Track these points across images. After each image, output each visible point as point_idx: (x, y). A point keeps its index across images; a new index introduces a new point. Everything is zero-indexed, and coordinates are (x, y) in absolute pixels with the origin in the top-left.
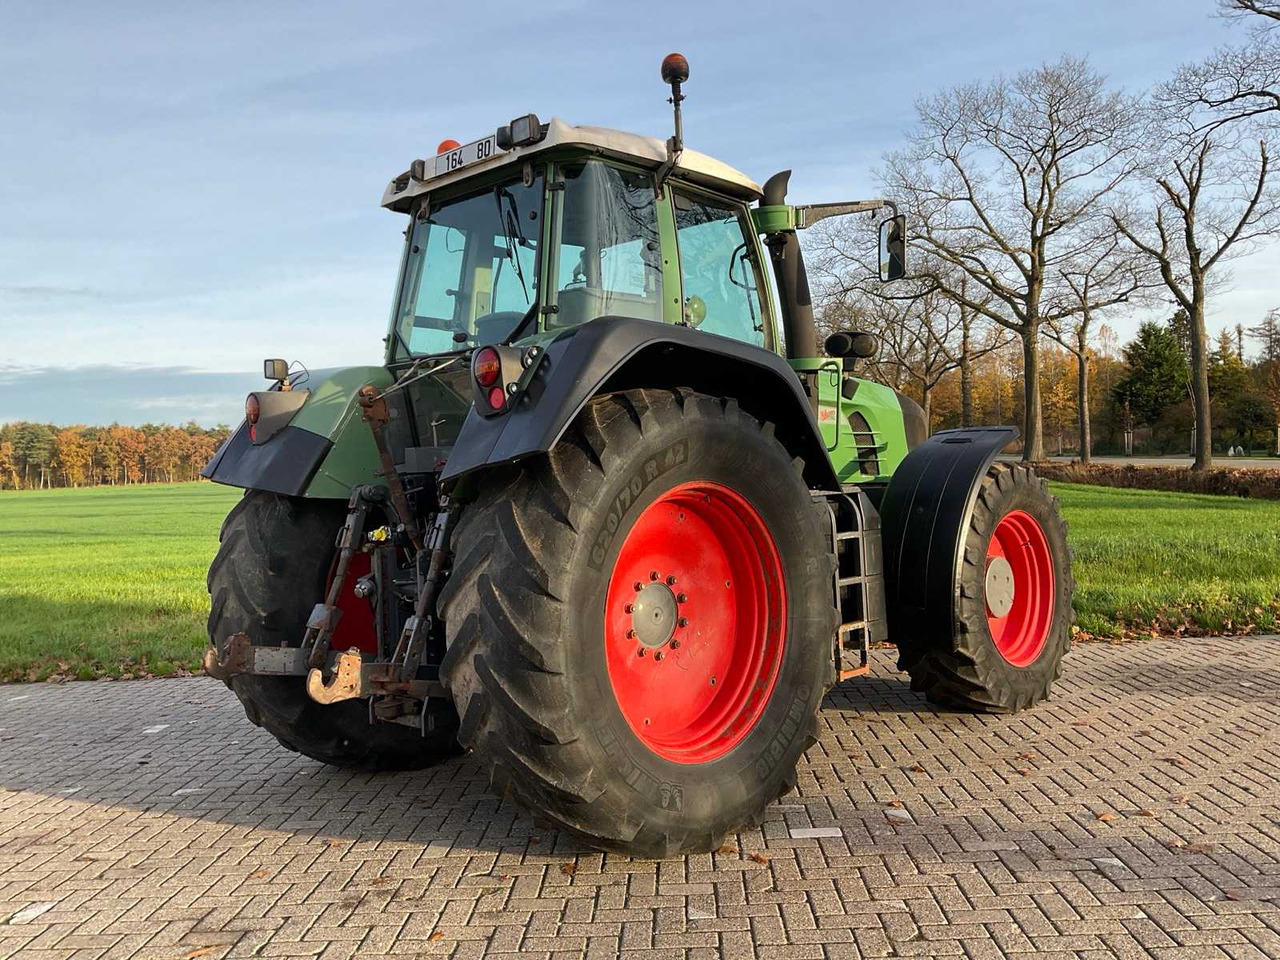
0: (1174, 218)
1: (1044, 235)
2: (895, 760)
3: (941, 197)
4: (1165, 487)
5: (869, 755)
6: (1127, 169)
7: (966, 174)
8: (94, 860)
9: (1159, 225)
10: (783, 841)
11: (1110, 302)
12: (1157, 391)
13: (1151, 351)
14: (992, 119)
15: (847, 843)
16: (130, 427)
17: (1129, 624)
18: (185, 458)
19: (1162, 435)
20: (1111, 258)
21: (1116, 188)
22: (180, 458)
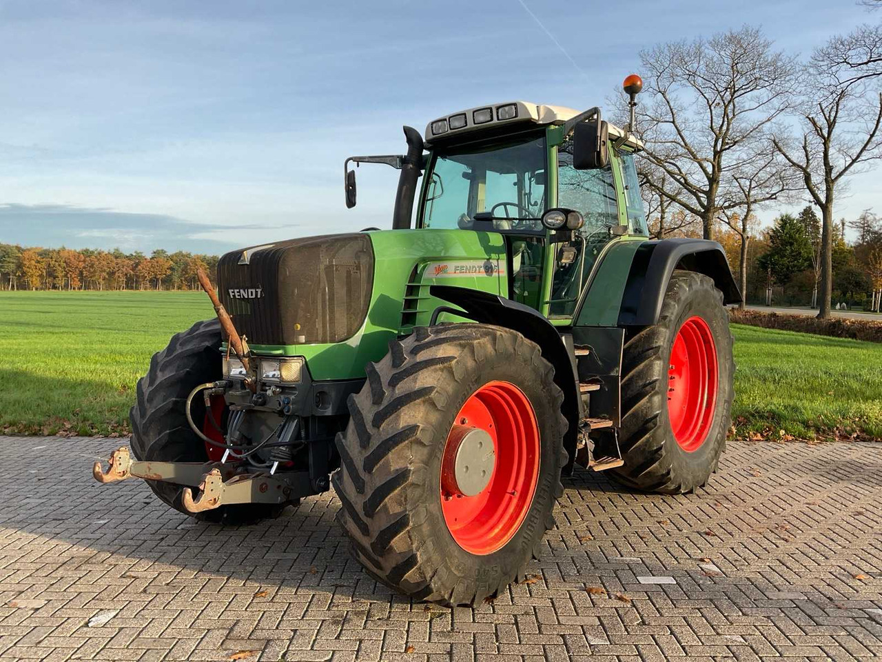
0: (816, 144)
1: (722, 150)
2: (691, 526)
3: (653, 120)
4: (797, 329)
5: (671, 521)
6: (781, 107)
7: (672, 104)
8: (136, 578)
9: (805, 148)
10: (635, 586)
11: (764, 199)
12: (789, 262)
13: (786, 234)
14: (692, 66)
15: (682, 590)
16: (73, 250)
17: (818, 430)
18: (112, 274)
19: (790, 293)
20: (768, 169)
21: (773, 120)
22: (108, 274)
